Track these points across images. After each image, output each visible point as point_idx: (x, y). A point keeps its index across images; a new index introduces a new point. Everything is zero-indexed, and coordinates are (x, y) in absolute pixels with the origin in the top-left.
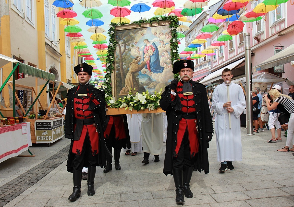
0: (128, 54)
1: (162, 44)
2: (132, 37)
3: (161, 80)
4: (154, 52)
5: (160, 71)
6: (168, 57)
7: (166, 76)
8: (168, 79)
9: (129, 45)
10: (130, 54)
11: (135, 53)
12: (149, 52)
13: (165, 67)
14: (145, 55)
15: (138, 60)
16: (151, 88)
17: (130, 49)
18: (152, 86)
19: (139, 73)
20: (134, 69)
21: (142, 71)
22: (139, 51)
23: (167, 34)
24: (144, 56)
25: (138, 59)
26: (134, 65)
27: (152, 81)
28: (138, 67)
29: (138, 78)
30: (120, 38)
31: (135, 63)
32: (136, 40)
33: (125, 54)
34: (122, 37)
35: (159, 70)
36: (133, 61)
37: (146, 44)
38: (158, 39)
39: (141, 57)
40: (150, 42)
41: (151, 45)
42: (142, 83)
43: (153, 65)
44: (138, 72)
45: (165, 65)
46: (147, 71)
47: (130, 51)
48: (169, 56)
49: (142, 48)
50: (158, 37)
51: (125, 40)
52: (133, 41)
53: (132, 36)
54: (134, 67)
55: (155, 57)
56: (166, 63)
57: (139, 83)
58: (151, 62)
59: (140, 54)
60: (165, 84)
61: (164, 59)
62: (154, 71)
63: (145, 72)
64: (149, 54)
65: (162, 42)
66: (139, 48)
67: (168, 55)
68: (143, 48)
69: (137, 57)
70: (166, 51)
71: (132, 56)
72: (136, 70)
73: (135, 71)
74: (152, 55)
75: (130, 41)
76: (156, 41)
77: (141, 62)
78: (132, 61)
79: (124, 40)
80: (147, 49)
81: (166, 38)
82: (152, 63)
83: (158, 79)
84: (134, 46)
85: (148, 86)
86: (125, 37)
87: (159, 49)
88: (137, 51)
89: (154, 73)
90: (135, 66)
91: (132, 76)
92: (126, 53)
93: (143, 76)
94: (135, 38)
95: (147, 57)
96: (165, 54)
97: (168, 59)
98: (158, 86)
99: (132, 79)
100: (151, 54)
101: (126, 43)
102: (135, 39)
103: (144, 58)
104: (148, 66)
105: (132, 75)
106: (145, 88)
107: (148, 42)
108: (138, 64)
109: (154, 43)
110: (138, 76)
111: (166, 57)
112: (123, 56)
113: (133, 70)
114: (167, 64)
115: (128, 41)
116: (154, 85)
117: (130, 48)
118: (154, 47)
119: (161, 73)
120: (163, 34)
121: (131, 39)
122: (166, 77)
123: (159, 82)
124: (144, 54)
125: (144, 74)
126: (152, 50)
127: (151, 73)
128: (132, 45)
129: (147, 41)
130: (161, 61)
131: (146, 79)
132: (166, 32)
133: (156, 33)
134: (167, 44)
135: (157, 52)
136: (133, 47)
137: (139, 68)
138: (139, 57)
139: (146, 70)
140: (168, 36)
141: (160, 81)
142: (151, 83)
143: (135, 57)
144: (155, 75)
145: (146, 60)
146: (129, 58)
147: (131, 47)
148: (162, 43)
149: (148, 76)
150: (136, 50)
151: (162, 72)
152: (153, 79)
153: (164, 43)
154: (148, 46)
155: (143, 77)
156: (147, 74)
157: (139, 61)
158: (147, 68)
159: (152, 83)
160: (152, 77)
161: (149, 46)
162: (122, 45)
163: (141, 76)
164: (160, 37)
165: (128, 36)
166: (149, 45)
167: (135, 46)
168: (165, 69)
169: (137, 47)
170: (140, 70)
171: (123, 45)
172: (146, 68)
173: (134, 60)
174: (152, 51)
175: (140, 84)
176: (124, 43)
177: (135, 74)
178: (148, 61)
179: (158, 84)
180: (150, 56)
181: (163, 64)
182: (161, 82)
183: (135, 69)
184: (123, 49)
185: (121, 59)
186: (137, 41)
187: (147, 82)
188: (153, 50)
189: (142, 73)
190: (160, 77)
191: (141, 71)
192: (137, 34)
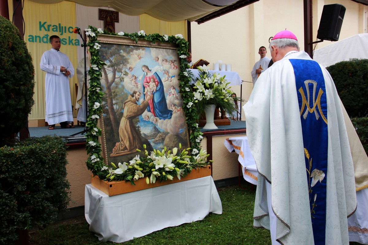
0: (120, 86)
1: (167, 76)
2: (125, 58)
3: (171, 130)
4: (157, 86)
5: (167, 117)
6: (176, 97)
7: (176, 123)
8: (179, 129)
9: (120, 71)
10: (123, 87)
11: (132, 86)
12: (151, 86)
13: (174, 111)
14: (146, 90)
15: (136, 97)
16: (158, 143)
17: (123, 78)
18: (160, 138)
19: (140, 119)
20: (131, 112)
21: (143, 115)
22: (136, 83)
23: (172, 61)
24: (144, 91)
25: (137, 95)
26: (130, 104)
27: (159, 132)
28: (138, 109)
29: (139, 127)
30: (104, 56)
31: (132, 102)
32: (131, 64)
33: (115, 86)
34: (107, 56)
35: (166, 115)
36: (129, 99)
37: (146, 74)
38: (162, 67)
39: (140, 93)
40: (151, 70)
41: (153, 76)
42: (145, 134)
43: (157, 106)
44: (137, 117)
45: (174, 108)
46: (151, 116)
47: (122, 81)
48: (177, 95)
49: (140, 78)
50: (160, 64)
51: (113, 61)
52: (126, 65)
53: (124, 56)
54: (130, 108)
55: (160, 95)
56: (175, 105)
57: (140, 134)
58: (154, 102)
59: (137, 87)
60: (175, 135)
61: (172, 99)
62: (160, 116)
63: (148, 117)
64: (150, 89)
65: (167, 72)
66: (136, 78)
67: (176, 93)
68: (142, 79)
69: (135, 93)
70: (173, 87)
71: (126, 90)
72: (134, 113)
73: (134, 115)
74: (155, 91)
75: (121, 64)
76: (159, 71)
77: (141, 100)
78: (127, 99)
79: (111, 61)
80: (148, 81)
81: (171, 68)
82: (157, 103)
83: (166, 129)
84: (127, 73)
85: (154, 138)
86: (112, 56)
87: (164, 83)
88: (133, 82)
89: (160, 119)
90: (132, 106)
91: (130, 123)
92: (117, 84)
93: (146, 123)
94: (129, 61)
95: (149, 93)
96: (173, 91)
97: (176, 99)
98: (167, 140)
99: (129, 128)
100: (154, 89)
101: (115, 67)
102: (128, 63)
103: (145, 95)
104: (152, 109)
105: (129, 121)
106: (150, 142)
107: (148, 71)
108: (136, 104)
109: (156, 73)
110: (138, 123)
111: (174, 96)
112: (113, 89)
113: (129, 113)
114: (176, 107)
115: (117, 64)
116: (162, 138)
117: (122, 75)
118: (157, 80)
119: (169, 119)
120: (166, 61)
121: (123, 62)
122: (176, 126)
123: (168, 133)
124: (144, 88)
125: (147, 120)
126: (154, 83)
127: (156, 119)
128: (125, 72)
129: (147, 68)
130: (168, 102)
131: (150, 128)
132: (171, 59)
133: (158, 59)
134: (173, 77)
135: (162, 87)
136: (127, 75)
137: (138, 111)
138: (137, 92)
139: (150, 114)
140: (174, 65)
141: (169, 131)
142: (157, 135)
143: (132, 92)
144: (162, 122)
145: (148, 98)
146: (123, 93)
147: (124, 75)
148: (167, 74)
149: (152, 123)
150: (131, 81)
151: (171, 118)
152: (159, 129)
153: (170, 75)
154: (148, 76)
155: (145, 126)
156: (151, 120)
157: (138, 99)
158: (151, 112)
159: (159, 134)
160: (158, 124)
161: (151, 77)
162: (109, 69)
163: (142, 124)
164: (164, 65)
165: (118, 55)
166: (150, 75)
167: (130, 74)
168: (174, 113)
169: (133, 76)
170: (141, 114)
171: (111, 69)
172: (149, 111)
173: (130, 97)
174: (155, 86)
175: (143, 136)
176: (112, 66)
177: (134, 120)
178: (151, 100)
179: (167, 136)
180: (152, 92)
181: (171, 106)
182: (171, 133)
183: (133, 111)
184: (110, 76)
185: (109, 93)
186: (133, 67)
187: (153, 133)
188: (156, 83)
189: (144, 118)
190: (168, 125)
191: (141, 116)
192: (132, 55)
